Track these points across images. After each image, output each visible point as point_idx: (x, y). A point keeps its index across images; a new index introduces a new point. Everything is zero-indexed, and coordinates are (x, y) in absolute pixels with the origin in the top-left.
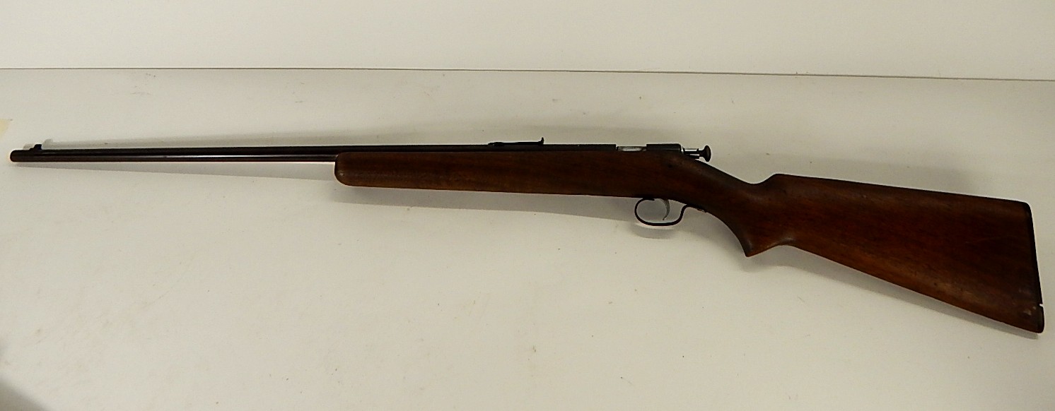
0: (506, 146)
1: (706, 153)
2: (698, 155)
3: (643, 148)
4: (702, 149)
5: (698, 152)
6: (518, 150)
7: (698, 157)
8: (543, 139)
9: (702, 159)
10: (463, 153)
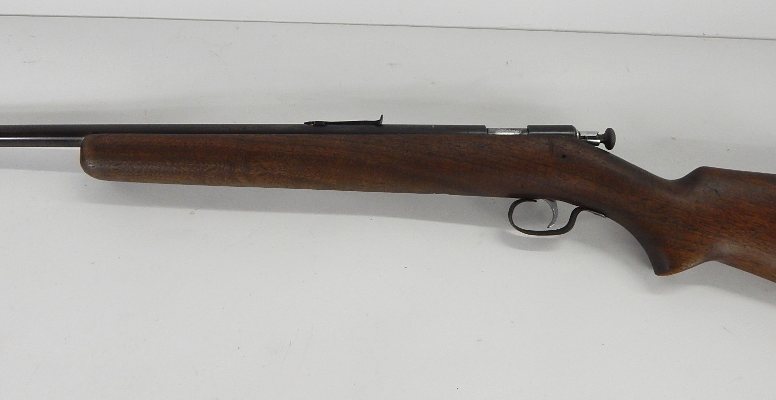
0: (329, 126)
1: (609, 138)
2: (599, 141)
3: (523, 131)
4: (602, 132)
5: (598, 137)
6: (347, 133)
7: (598, 144)
8: (382, 116)
9: (602, 146)
10: (268, 135)
